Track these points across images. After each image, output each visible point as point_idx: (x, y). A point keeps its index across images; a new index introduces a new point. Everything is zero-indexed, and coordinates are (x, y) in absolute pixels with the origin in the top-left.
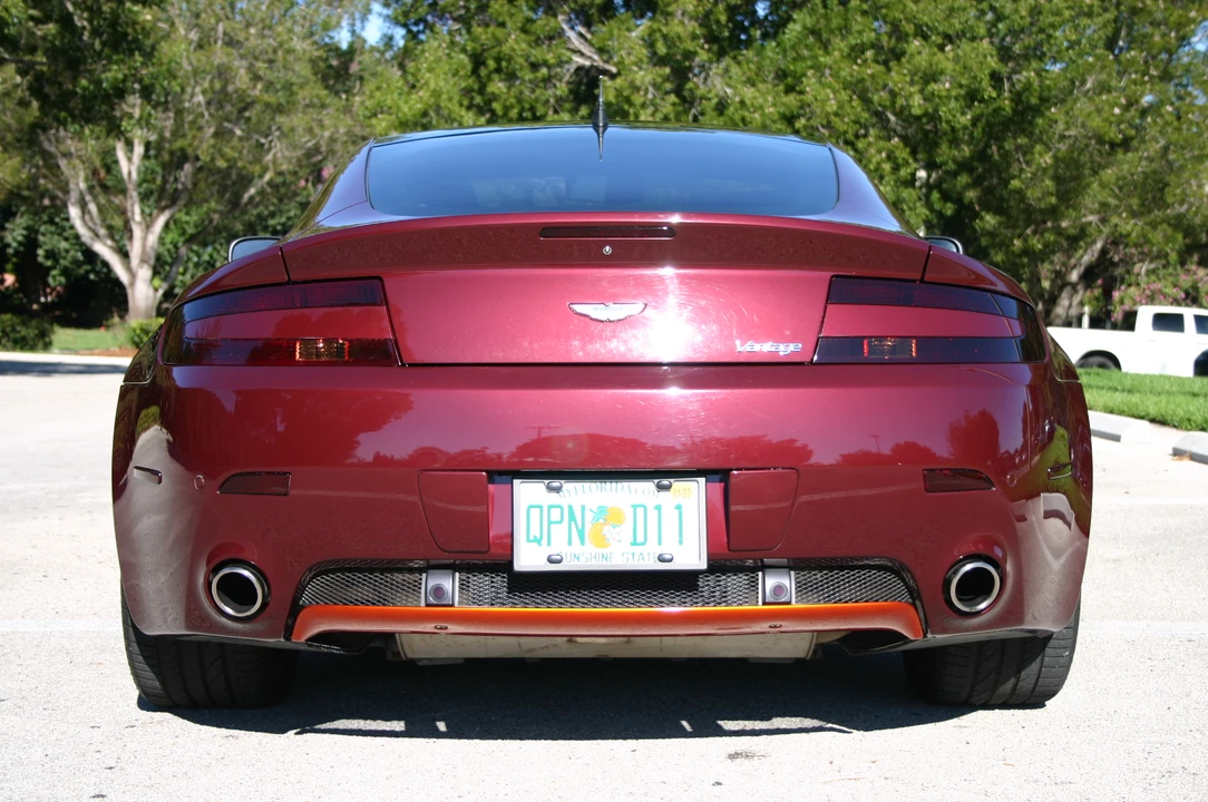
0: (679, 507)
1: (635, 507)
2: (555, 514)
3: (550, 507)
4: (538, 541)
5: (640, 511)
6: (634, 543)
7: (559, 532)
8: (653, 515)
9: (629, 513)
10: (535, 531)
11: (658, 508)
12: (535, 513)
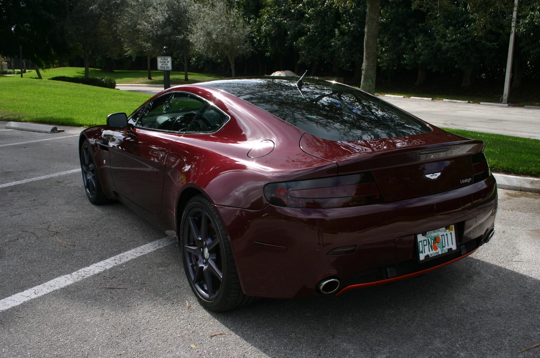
0: (451, 233)
1: (442, 236)
2: (425, 242)
3: (424, 240)
4: (422, 252)
5: (443, 236)
6: (443, 247)
7: (427, 248)
8: (446, 237)
9: (441, 237)
10: (421, 250)
11: (447, 235)
12: (420, 243)
